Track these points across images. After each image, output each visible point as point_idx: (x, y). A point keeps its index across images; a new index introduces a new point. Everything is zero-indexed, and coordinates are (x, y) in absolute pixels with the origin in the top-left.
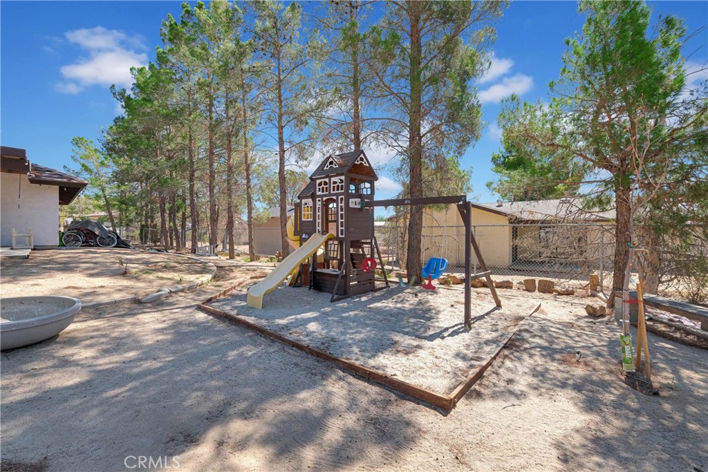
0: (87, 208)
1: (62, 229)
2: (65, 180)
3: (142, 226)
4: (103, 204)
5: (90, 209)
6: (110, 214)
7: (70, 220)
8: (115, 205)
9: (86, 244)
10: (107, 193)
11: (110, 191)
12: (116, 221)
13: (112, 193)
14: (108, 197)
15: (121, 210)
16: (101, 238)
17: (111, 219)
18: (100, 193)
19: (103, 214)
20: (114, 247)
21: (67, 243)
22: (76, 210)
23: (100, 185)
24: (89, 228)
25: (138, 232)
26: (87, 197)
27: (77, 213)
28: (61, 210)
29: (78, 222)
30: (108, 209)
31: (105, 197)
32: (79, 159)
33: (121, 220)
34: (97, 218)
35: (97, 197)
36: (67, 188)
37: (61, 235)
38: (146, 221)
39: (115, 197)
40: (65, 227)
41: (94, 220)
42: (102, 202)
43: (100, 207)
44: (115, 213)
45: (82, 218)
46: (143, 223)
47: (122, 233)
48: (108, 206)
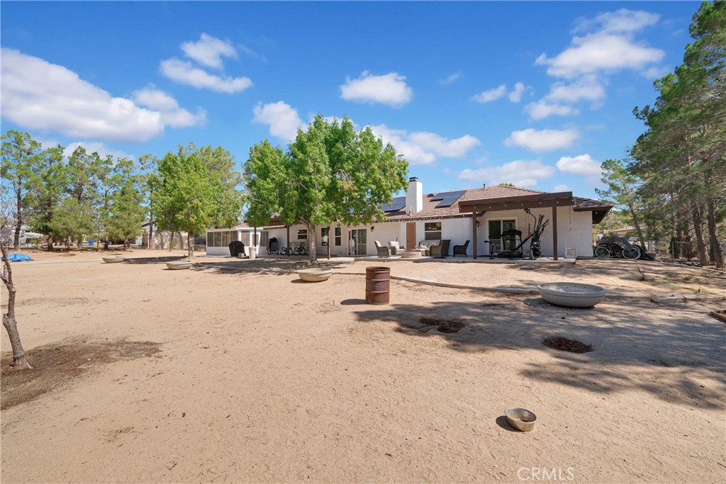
0: (616, 223)
1: (595, 244)
2: (596, 206)
3: (673, 239)
4: (630, 218)
5: (619, 224)
6: (638, 228)
7: (601, 236)
8: (642, 219)
9: (614, 256)
10: (634, 207)
11: (637, 205)
12: (644, 235)
13: (639, 206)
14: (635, 211)
15: (648, 224)
16: (626, 251)
17: (639, 232)
18: (627, 208)
19: (631, 228)
20: (639, 259)
21: (599, 255)
22: (606, 226)
23: (628, 201)
24: (616, 243)
25: (668, 245)
26: (616, 213)
27: (607, 229)
28: (594, 227)
29: (607, 238)
30: (636, 223)
31: (632, 211)
32: (608, 180)
33: (649, 234)
34: (625, 233)
35: (625, 213)
36: (598, 211)
37: (595, 248)
38: (679, 233)
39: (643, 210)
40: (597, 242)
41: (622, 235)
42: (629, 218)
43: (628, 222)
44: (643, 226)
45: (611, 234)
46: (675, 236)
47: (650, 246)
48: (635, 221)
